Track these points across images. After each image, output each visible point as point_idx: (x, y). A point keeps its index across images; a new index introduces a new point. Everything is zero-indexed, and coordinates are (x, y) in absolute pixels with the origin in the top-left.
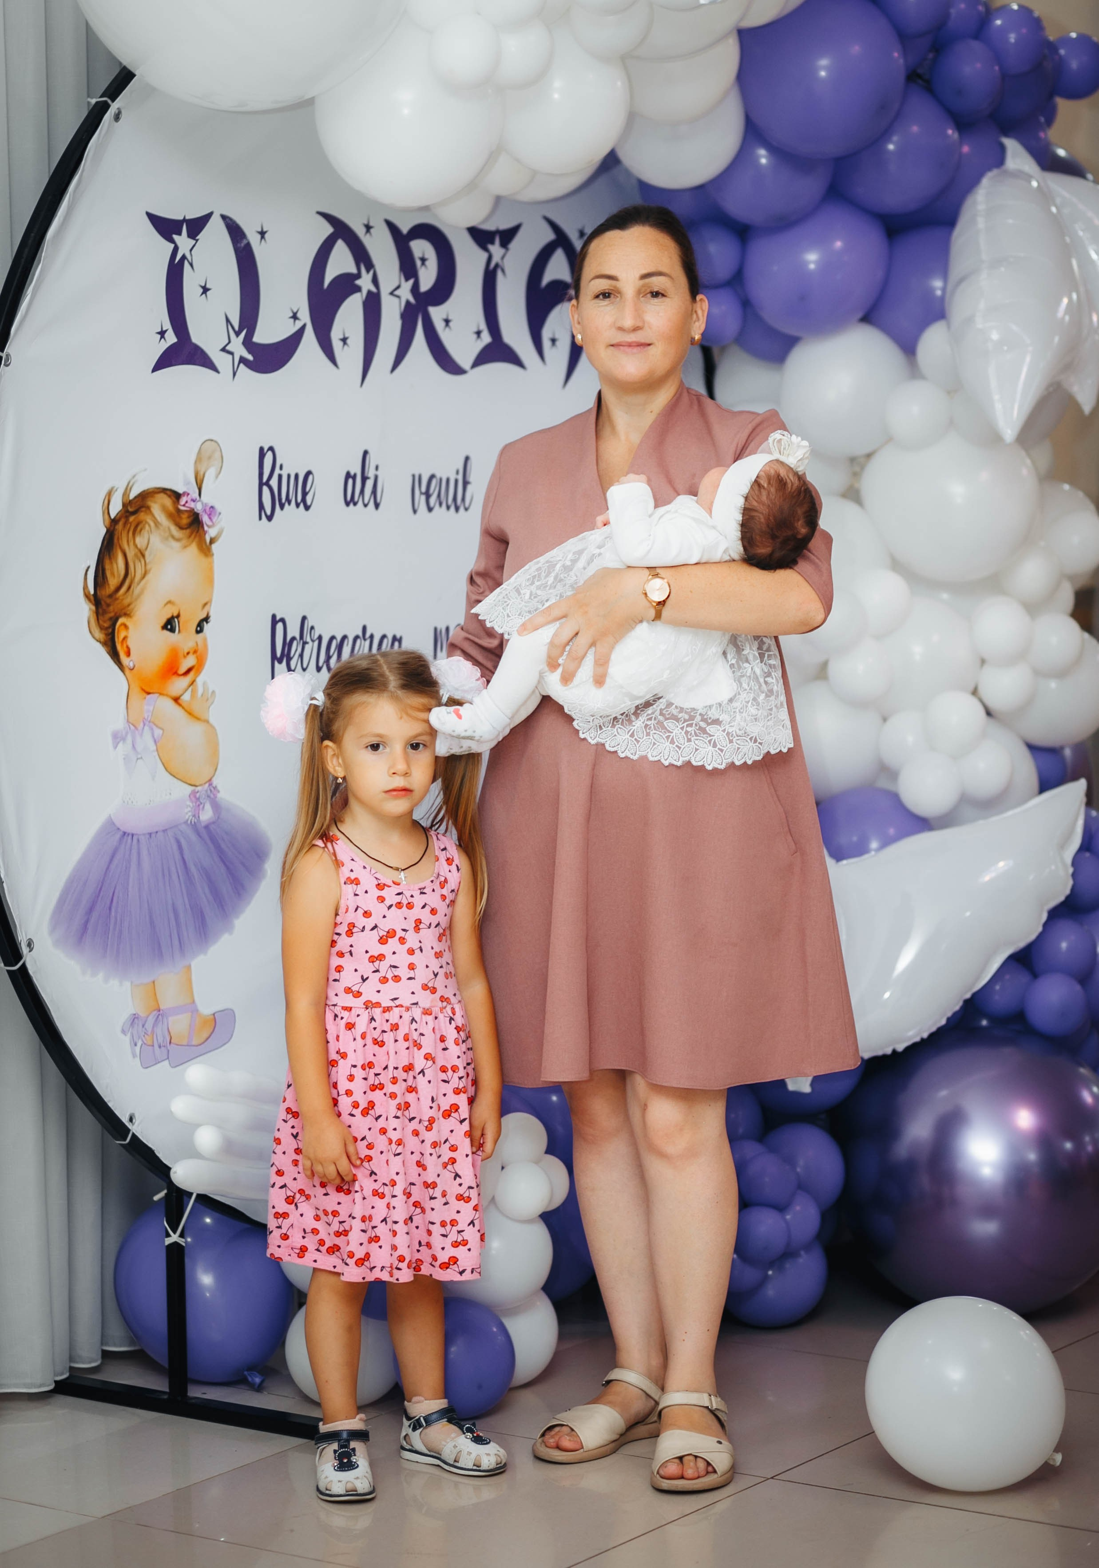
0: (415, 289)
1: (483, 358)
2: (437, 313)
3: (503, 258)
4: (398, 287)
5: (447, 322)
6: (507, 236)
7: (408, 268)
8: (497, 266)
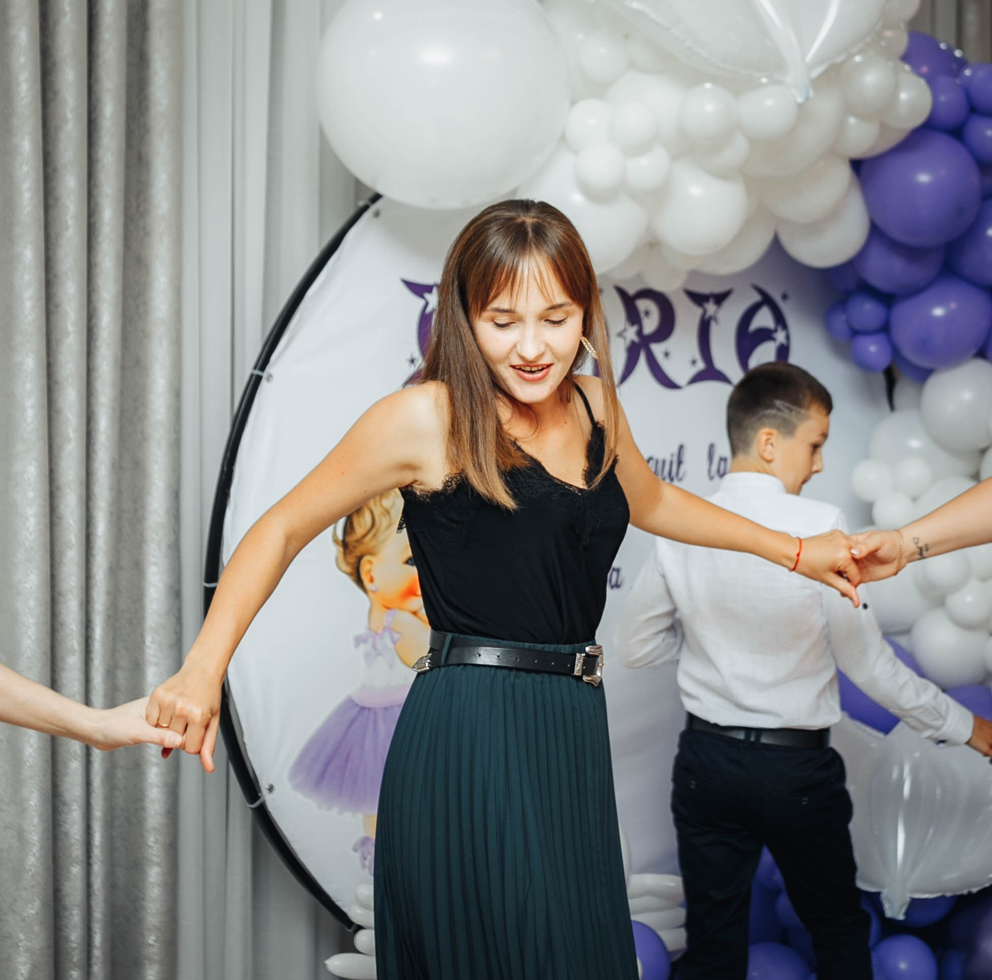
0: (640, 333)
1: (698, 378)
2: (658, 349)
3: (716, 311)
4: (625, 330)
5: (667, 354)
6: (720, 299)
7: (633, 317)
8: (710, 318)
